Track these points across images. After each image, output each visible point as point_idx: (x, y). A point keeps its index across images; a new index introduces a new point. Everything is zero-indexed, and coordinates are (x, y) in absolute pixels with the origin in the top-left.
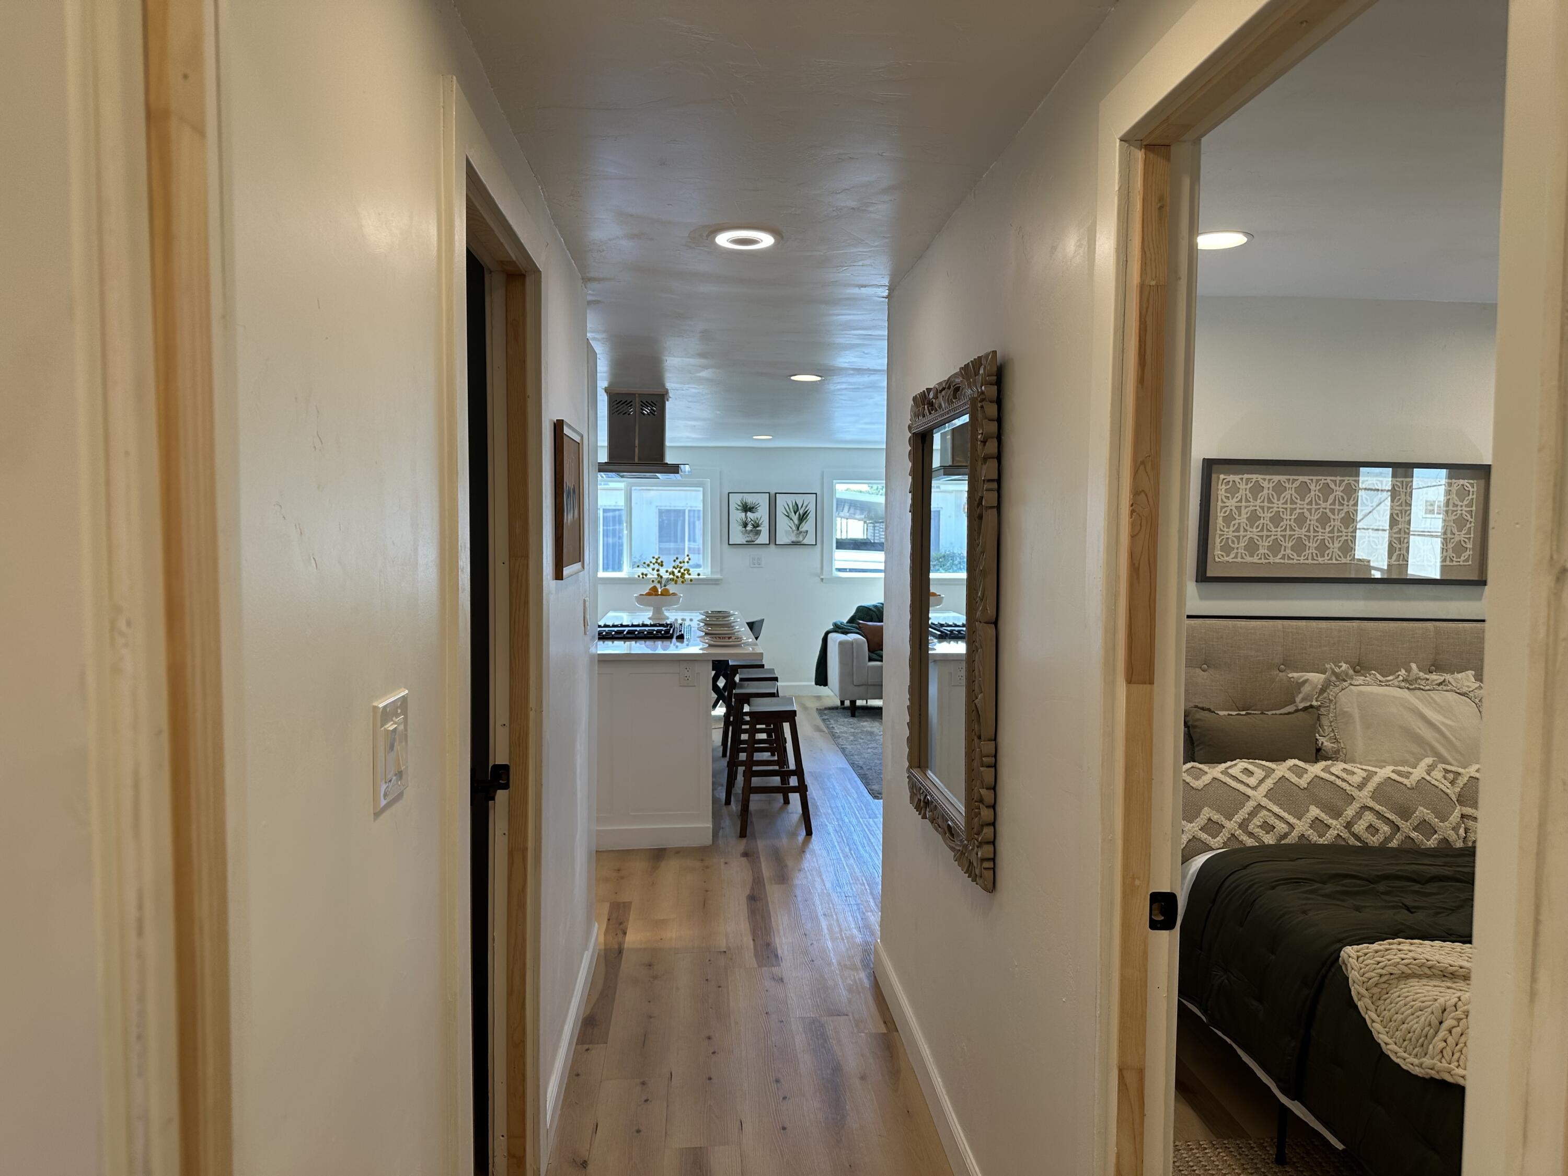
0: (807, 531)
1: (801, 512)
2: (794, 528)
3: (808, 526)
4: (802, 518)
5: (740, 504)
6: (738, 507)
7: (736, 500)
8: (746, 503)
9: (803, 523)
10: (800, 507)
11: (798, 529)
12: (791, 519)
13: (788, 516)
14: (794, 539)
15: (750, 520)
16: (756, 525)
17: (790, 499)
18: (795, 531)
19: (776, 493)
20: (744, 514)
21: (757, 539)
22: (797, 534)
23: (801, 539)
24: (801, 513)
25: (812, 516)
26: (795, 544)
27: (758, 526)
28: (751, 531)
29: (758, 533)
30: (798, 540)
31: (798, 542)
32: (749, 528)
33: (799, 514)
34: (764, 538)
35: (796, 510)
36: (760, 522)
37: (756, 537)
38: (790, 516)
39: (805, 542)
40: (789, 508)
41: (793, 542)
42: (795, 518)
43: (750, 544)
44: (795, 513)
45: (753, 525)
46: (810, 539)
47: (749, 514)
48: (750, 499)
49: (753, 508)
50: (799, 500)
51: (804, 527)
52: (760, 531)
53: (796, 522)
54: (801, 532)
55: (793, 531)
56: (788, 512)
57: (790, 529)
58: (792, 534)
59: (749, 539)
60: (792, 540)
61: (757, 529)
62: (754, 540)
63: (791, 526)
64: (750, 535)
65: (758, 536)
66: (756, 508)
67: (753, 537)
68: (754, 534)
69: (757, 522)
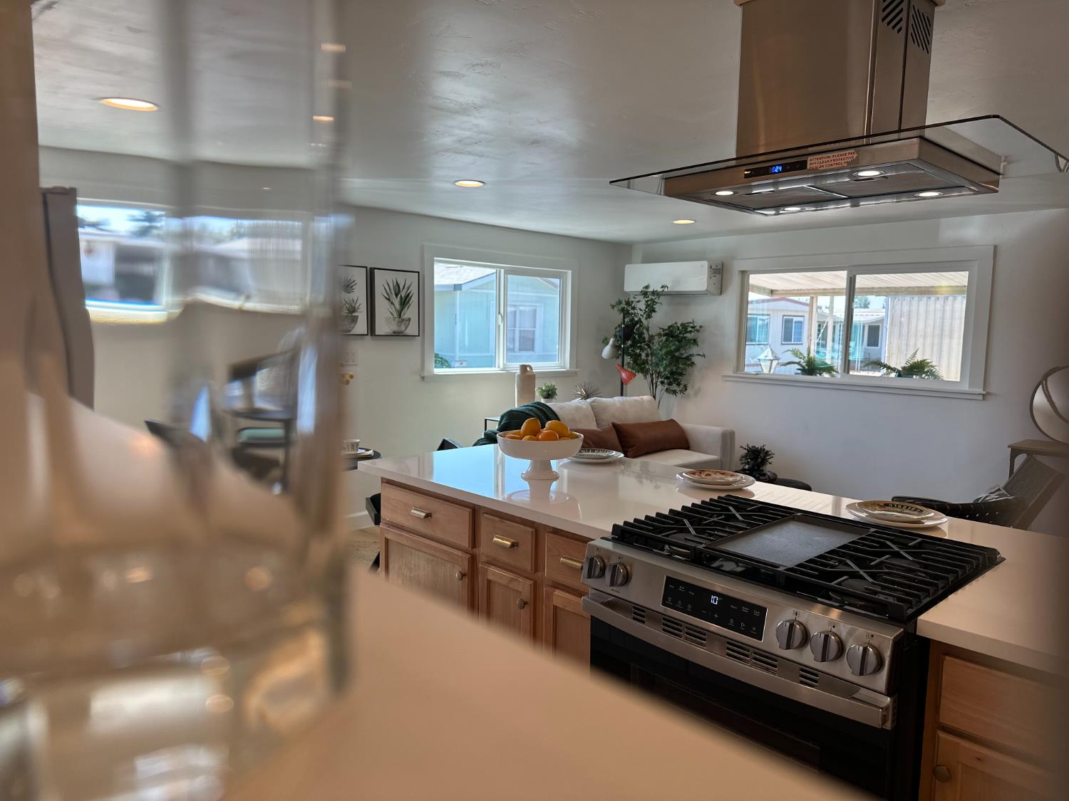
0: (410, 319)
1: (403, 294)
2: (396, 315)
3: (411, 312)
4: (405, 302)
8: (339, 280)
9: (405, 309)
10: (401, 288)
11: (400, 316)
12: (392, 303)
13: (389, 300)
14: (395, 328)
15: (344, 303)
16: (352, 310)
17: (390, 278)
18: (397, 319)
19: (373, 268)
21: (353, 327)
22: (399, 322)
23: (403, 328)
24: (403, 296)
25: (414, 299)
26: (397, 335)
27: (354, 310)
28: (347, 317)
29: (355, 320)
30: (400, 330)
31: (400, 333)
32: (344, 313)
33: (401, 296)
34: (361, 327)
35: (397, 292)
36: (357, 306)
38: (391, 299)
39: (409, 332)
40: (390, 289)
41: (394, 332)
42: (397, 302)
43: (345, 335)
45: (348, 310)
46: (412, 329)
47: (343, 294)
48: (345, 274)
49: (348, 286)
50: (401, 278)
51: (406, 314)
52: (357, 317)
53: (398, 307)
54: (403, 320)
55: (394, 319)
56: (388, 294)
57: (391, 316)
58: (393, 322)
59: (344, 328)
60: (394, 330)
61: (353, 314)
62: (350, 329)
63: (392, 312)
64: (345, 323)
65: (354, 324)
66: (352, 286)
67: (348, 326)
68: (350, 321)
69: (353, 304)
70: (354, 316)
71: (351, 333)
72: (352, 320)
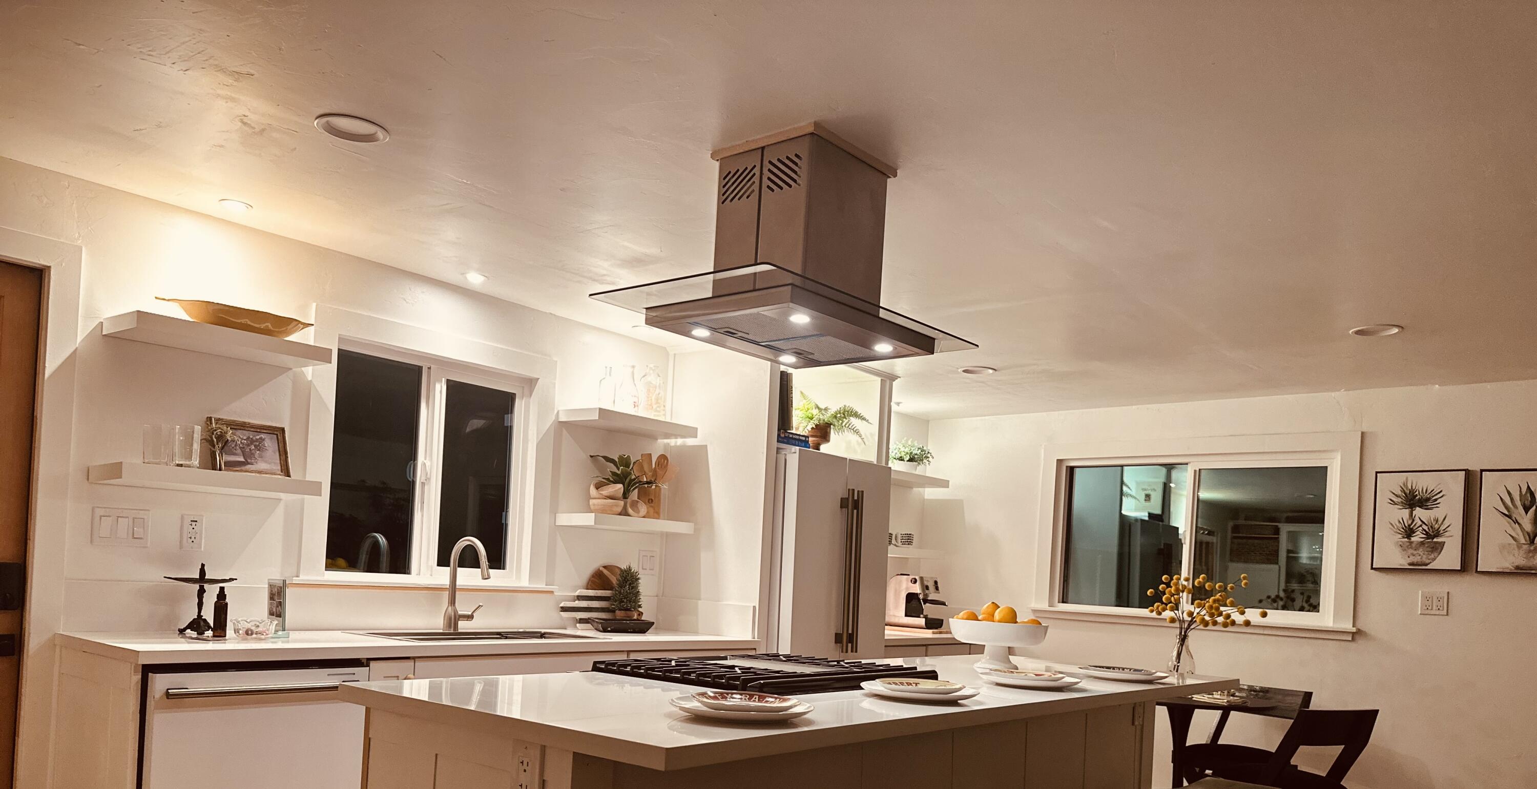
2: (1523, 541)
5: (1399, 493)
6: (1395, 499)
7: (1390, 485)
8: (1412, 491)
11: (1531, 542)
12: (1517, 523)
13: (1509, 517)
14: (1521, 561)
15: (1420, 523)
16: (1433, 534)
17: (1514, 483)
18: (1525, 547)
19: (1480, 471)
20: (1407, 512)
21: (1434, 559)
22: (1530, 551)
26: (1524, 572)
27: (1437, 534)
28: (1422, 543)
29: (1438, 548)
30: (1530, 564)
31: (1531, 569)
32: (1417, 538)
34: (1450, 556)
35: (1527, 503)
36: (1442, 528)
37: (1432, 556)
38: (1514, 516)
40: (1512, 500)
41: (1517, 568)
42: (1526, 520)
43: (1420, 569)
44: (1527, 510)
45: (1427, 533)
47: (1418, 512)
48: (1421, 484)
49: (1428, 500)
52: (1442, 544)
53: (1528, 528)
55: (1519, 546)
56: (1507, 508)
57: (1514, 542)
58: (1516, 552)
59: (1416, 559)
60: (1517, 564)
61: (1435, 540)
62: (1428, 561)
63: (1514, 534)
64: (1420, 553)
65: (1436, 554)
66: (1436, 500)
67: (1424, 556)
68: (1430, 549)
69: (1436, 526)
70: (1437, 543)
71: (1428, 567)
72: (1433, 548)
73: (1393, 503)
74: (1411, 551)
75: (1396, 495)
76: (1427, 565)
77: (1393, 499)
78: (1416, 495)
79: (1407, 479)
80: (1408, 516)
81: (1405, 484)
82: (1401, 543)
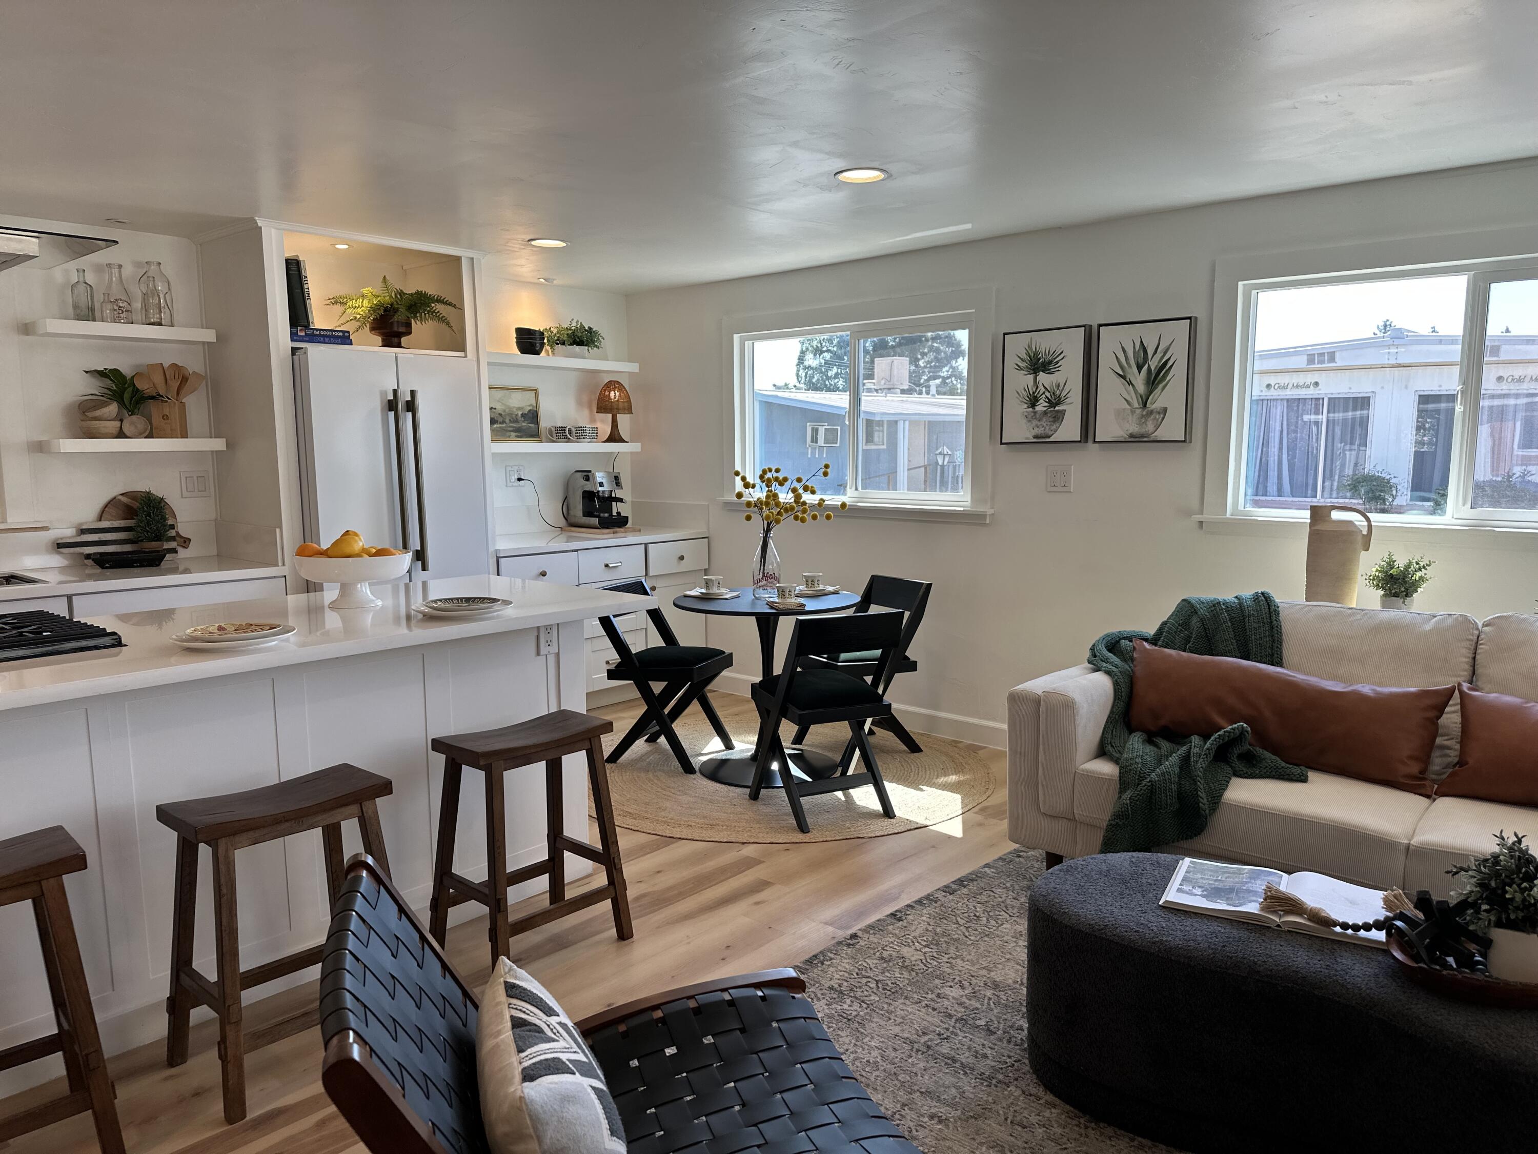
0: (1165, 410)
1: (1154, 364)
2: (1136, 405)
3: (1170, 396)
4: (1155, 380)
6: (1022, 364)
7: (1017, 347)
8: (1036, 354)
9: (1158, 391)
10: (1150, 352)
11: (1145, 405)
12: (1130, 383)
13: (1123, 377)
14: (1134, 428)
15: (1043, 390)
16: (1055, 401)
17: (1129, 337)
18: (1138, 411)
19: (1100, 325)
20: (1032, 376)
21: (1056, 430)
22: (1143, 416)
23: (1150, 427)
24: (1153, 368)
25: (1177, 373)
26: (1137, 439)
27: (1058, 403)
28: (1045, 413)
29: (1058, 417)
30: (1143, 431)
31: (1143, 436)
32: (1041, 407)
33: (1149, 368)
34: (1070, 428)
35: (1141, 361)
36: (1064, 394)
37: (1054, 427)
38: (1128, 376)
39: (1161, 434)
40: (1127, 358)
41: (1131, 436)
42: (1140, 381)
43: (1041, 441)
44: (1140, 368)
45: (1050, 401)
47: (1042, 376)
48: (1045, 344)
49: (1050, 362)
50: (1150, 336)
51: (1159, 400)
52: (1063, 412)
53: (1141, 388)
54: (1151, 412)
55: (1133, 412)
56: (1122, 367)
57: (1128, 407)
58: (1130, 418)
59: (1040, 431)
60: (1130, 432)
61: (1057, 408)
62: (1051, 433)
63: (1128, 398)
64: (1043, 423)
65: (1058, 425)
66: (1057, 362)
67: (1047, 428)
68: (1051, 419)
69: (1058, 393)
70: (1058, 411)
71: (1051, 439)
72: (1055, 417)
73: (1020, 368)
74: (1035, 422)
75: (1022, 360)
76: (1049, 437)
77: (1020, 364)
78: (1040, 359)
79: (1031, 339)
80: (1032, 383)
81: (1030, 346)
82: (1026, 414)
